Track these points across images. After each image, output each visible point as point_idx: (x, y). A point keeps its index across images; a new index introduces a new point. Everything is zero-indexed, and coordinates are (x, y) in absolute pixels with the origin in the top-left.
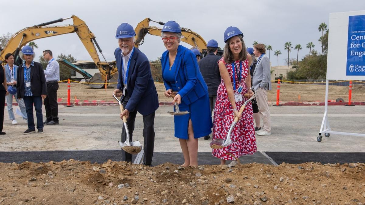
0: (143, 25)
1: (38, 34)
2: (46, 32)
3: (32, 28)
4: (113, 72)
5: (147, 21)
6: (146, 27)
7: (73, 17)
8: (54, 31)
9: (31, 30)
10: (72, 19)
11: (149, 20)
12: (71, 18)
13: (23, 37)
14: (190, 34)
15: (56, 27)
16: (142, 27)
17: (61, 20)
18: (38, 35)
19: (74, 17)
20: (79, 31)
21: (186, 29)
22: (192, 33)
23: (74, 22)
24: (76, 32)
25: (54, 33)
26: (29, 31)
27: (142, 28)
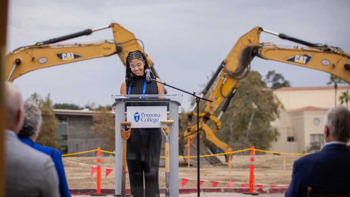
0: (250, 41)
1: (42, 59)
2: (60, 56)
3: (31, 48)
4: (190, 133)
5: (255, 32)
6: (254, 44)
7: (112, 26)
8: (76, 54)
9: (30, 52)
10: (111, 29)
11: (261, 29)
12: (110, 27)
13: (15, 65)
14: (340, 57)
15: (80, 45)
16: (247, 44)
17: (88, 32)
18: (43, 62)
19: (116, 26)
20: (124, 53)
21: (333, 47)
22: (344, 55)
23: (114, 35)
24: (119, 55)
25: (76, 56)
26: (27, 53)
27: (246, 47)
